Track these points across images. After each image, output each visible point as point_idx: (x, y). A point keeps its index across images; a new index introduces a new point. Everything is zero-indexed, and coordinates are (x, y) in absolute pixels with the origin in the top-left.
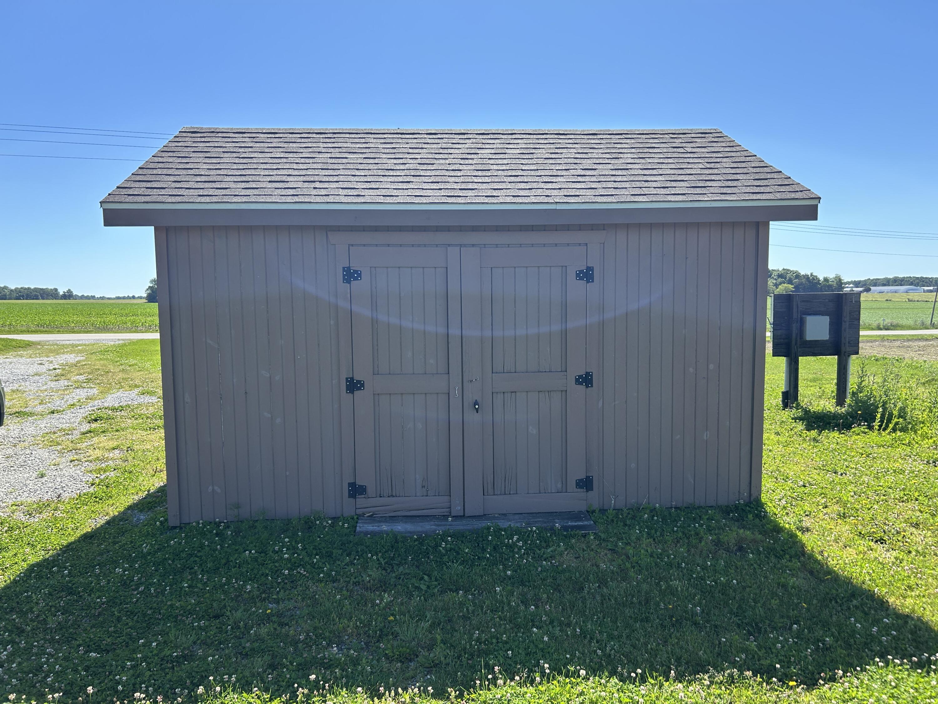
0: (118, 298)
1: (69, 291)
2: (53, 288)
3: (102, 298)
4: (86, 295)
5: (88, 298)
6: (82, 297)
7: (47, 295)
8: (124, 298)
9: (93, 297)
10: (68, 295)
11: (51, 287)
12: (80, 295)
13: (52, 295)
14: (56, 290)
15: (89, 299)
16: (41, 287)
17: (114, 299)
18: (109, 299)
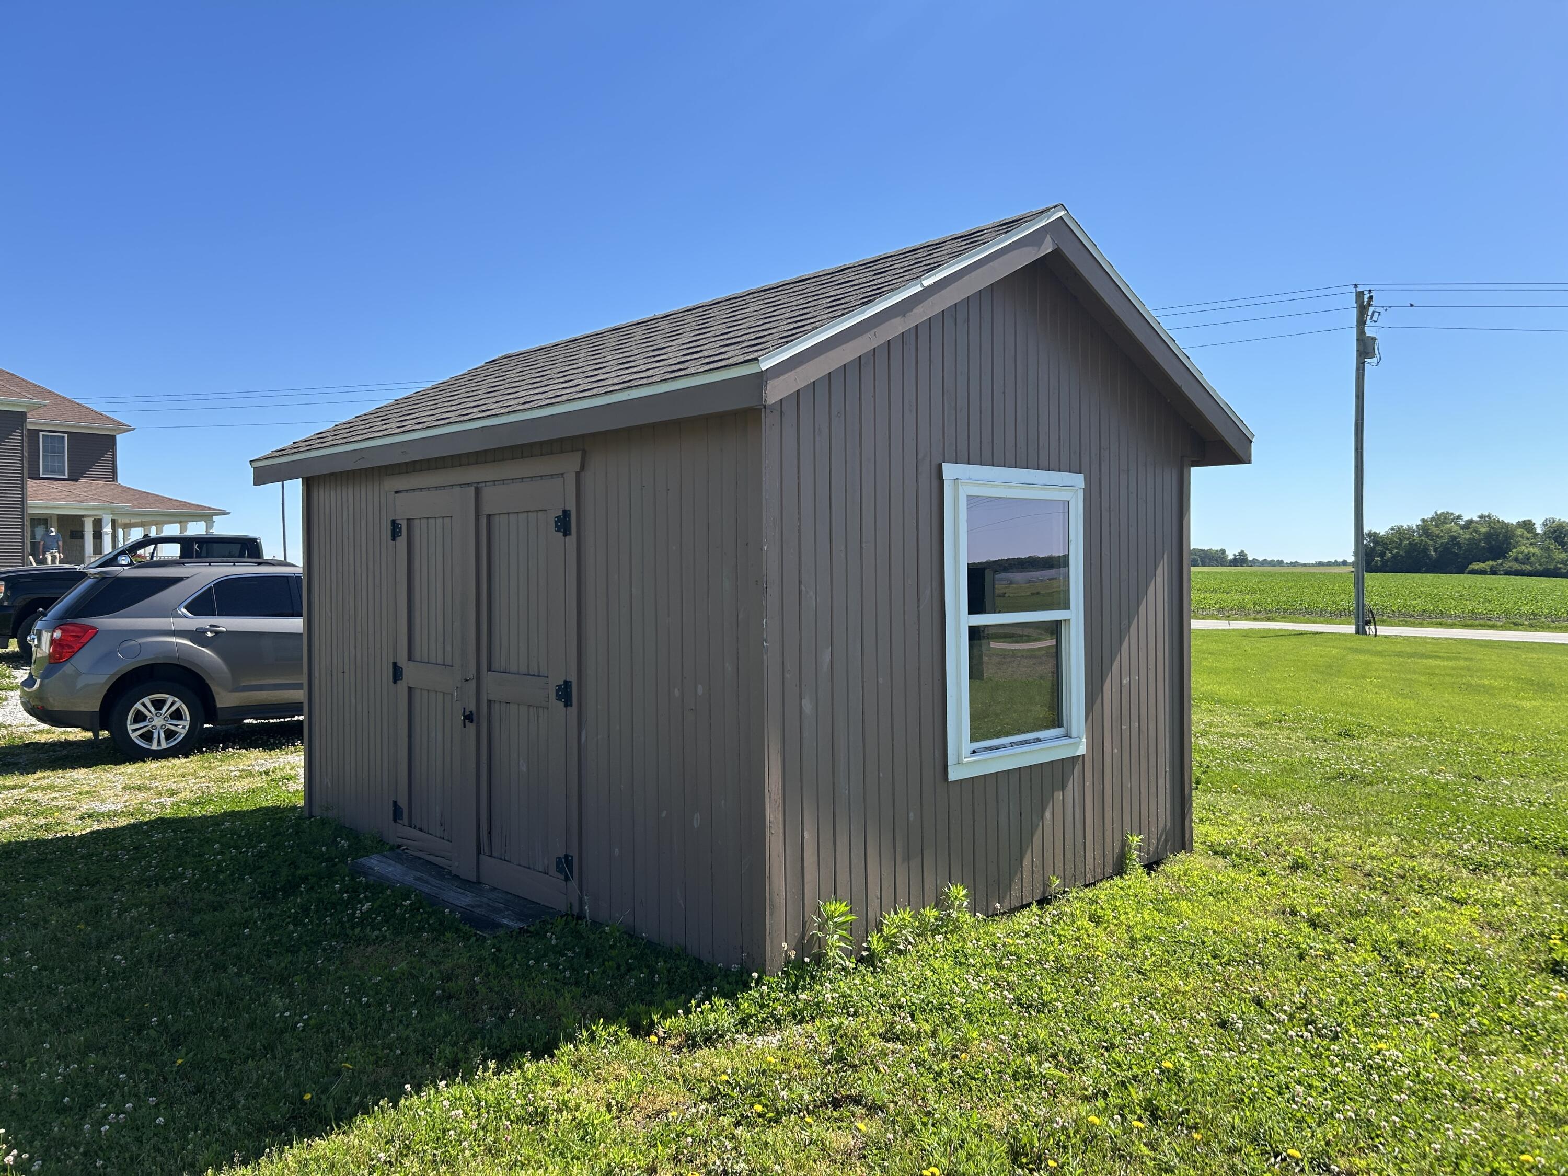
0: (1320, 564)
1: (1242, 553)
2: (1219, 549)
3: (1294, 564)
4: (1269, 559)
5: (1272, 564)
6: (1264, 563)
7: (1210, 559)
8: (1329, 564)
9: (1280, 563)
10: (1241, 560)
11: (1217, 547)
12: (1261, 559)
13: (1216, 560)
14: (1223, 551)
15: (1274, 566)
16: (1203, 548)
17: (1313, 565)
18: (1305, 565)
